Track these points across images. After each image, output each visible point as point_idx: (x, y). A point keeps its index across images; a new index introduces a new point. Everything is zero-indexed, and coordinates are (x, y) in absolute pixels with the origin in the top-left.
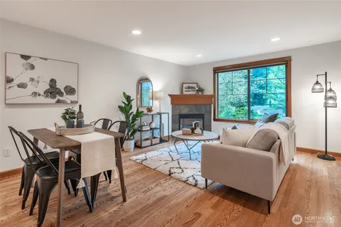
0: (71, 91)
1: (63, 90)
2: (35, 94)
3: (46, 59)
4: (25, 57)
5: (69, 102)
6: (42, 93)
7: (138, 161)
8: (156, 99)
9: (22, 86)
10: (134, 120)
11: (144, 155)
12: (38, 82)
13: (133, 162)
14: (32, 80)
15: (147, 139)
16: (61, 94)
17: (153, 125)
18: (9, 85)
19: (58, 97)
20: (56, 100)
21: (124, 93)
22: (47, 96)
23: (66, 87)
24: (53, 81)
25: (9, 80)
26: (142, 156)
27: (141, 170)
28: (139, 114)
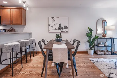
0: (66, 27)
1: (63, 27)
2: (55, 29)
3: (58, 17)
4: (53, 18)
5: (65, 31)
6: (57, 29)
7: (92, 61)
8: (110, 30)
9: (52, 27)
10: (94, 40)
11: (97, 59)
12: (56, 25)
13: (90, 61)
14: (54, 24)
15: (102, 51)
16: (63, 29)
17: (107, 44)
18: (49, 27)
19: (62, 30)
20: (61, 31)
21: (88, 27)
22: (58, 30)
23: (64, 26)
24: (60, 24)
25: (49, 25)
26: (96, 59)
27: (91, 67)
28: (96, 38)
